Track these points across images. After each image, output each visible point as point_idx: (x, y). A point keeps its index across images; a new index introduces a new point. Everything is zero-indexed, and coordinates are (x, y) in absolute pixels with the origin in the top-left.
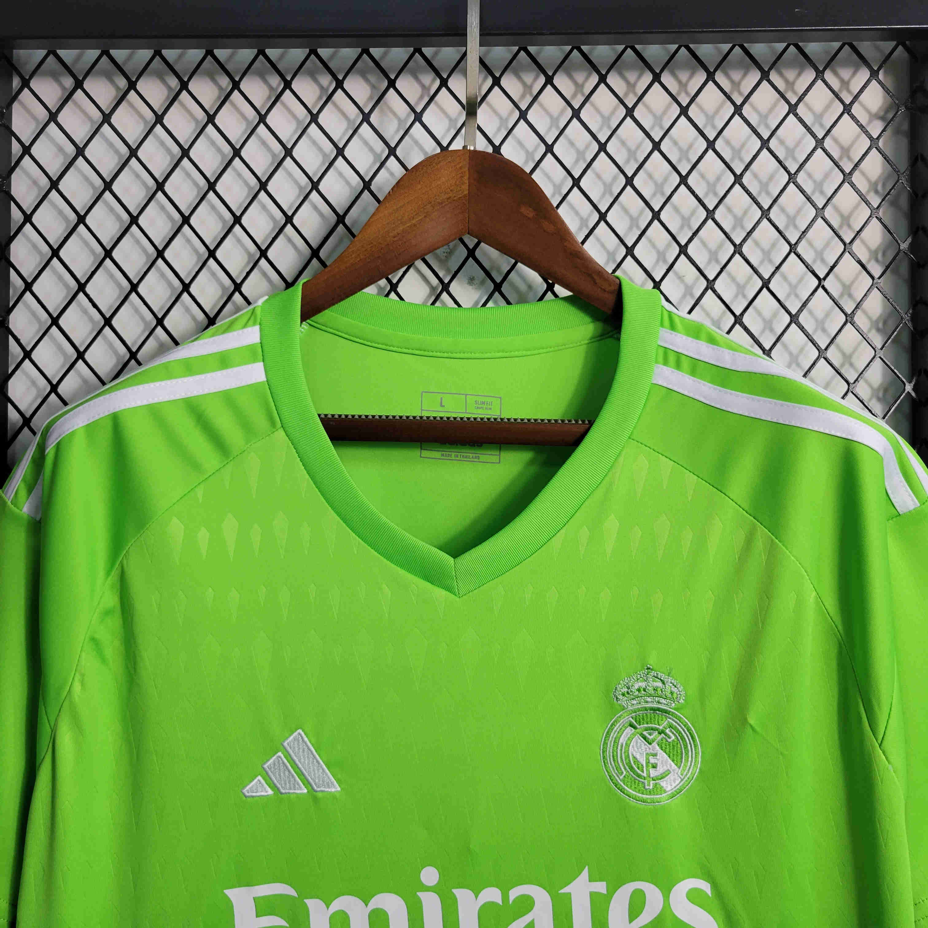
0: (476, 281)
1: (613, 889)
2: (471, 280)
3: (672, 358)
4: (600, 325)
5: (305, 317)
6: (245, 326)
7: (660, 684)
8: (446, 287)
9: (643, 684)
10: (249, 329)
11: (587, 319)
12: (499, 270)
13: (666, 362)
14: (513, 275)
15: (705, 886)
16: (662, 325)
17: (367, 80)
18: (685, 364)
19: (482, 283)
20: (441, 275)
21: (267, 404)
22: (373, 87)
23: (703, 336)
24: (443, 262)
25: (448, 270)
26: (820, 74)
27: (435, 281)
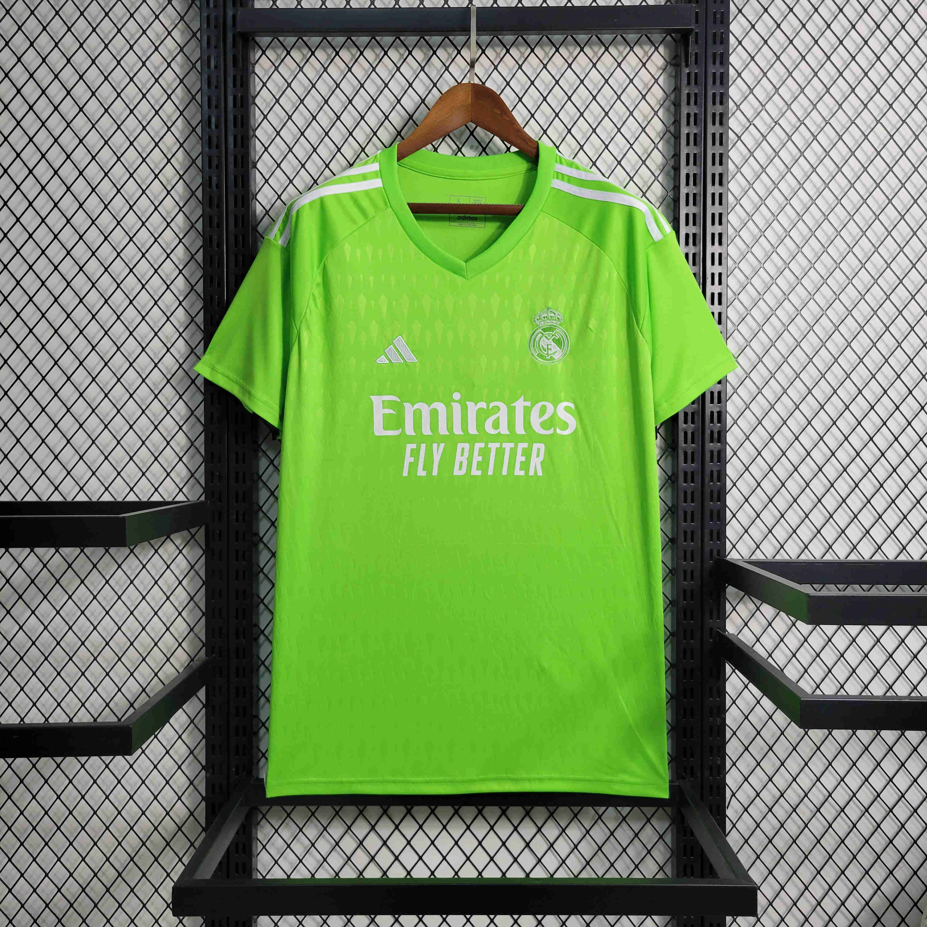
0: (474, 148)
1: (533, 405)
2: (472, 147)
3: (560, 176)
4: (530, 164)
5: (399, 160)
6: (373, 163)
7: (553, 315)
8: (460, 150)
9: (545, 315)
10: (374, 164)
11: (525, 162)
12: (484, 142)
13: (557, 178)
14: (491, 144)
15: (572, 405)
16: (556, 162)
17: (422, 51)
18: (566, 178)
19: (477, 148)
20: (458, 144)
21: (384, 197)
22: (425, 54)
23: (574, 166)
24: (459, 138)
25: (461, 143)
26: (632, 49)
27: (455, 147)
